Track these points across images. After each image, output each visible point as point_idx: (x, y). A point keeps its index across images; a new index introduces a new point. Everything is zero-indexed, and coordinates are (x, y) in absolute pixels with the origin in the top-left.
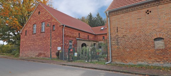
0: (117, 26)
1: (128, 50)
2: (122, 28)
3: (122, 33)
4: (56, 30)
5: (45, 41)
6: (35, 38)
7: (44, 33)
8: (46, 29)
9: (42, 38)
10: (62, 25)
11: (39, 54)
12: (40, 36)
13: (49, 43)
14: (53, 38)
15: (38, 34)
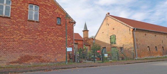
0: (137, 38)
1: (141, 51)
2: (138, 40)
3: (139, 42)
4: (64, 25)
5: (40, 36)
6: (6, 25)
7: (37, 24)
8: (43, 18)
9: (33, 31)
10: (74, 21)
11: (22, 58)
12: (26, 27)
13: (51, 41)
14: (58, 34)
15: (17, 20)
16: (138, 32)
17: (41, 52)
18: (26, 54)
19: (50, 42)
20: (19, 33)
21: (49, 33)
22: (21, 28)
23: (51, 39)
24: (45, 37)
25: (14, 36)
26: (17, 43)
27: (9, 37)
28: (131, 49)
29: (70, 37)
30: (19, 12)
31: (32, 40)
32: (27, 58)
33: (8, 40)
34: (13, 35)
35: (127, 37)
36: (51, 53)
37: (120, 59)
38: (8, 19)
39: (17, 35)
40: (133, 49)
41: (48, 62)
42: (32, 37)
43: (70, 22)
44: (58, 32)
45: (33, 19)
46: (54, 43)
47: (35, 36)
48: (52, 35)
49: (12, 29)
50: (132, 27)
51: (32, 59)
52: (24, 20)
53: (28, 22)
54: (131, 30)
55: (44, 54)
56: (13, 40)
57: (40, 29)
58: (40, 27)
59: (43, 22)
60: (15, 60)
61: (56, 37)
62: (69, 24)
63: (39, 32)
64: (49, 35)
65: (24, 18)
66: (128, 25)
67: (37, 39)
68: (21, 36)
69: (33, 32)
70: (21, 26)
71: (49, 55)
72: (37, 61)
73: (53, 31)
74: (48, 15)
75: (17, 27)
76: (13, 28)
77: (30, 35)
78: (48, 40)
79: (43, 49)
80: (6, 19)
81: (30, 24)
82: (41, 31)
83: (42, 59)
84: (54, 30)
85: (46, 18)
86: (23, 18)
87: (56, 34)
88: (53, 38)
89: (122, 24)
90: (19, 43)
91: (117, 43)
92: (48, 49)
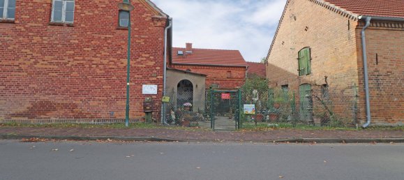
0: (376, 52)
1: (396, 99)
2: (384, 58)
3: (386, 68)
4: (136, 29)
5: (75, 58)
6: (6, 38)
7: (69, 30)
8: (83, 15)
9: (58, 46)
10: (165, 16)
11: (35, 106)
12: (44, 38)
13: (101, 70)
14: (119, 52)
15: (27, 26)
16: (385, 32)
17: (76, 94)
18: (42, 98)
19: (98, 71)
20: (31, 53)
21: (97, 49)
22: (35, 41)
23: (102, 64)
24: (86, 58)
25: (21, 60)
26: (26, 74)
27: (10, 62)
28: (349, 90)
29: (152, 58)
30: (31, 8)
31: (57, 67)
32: (46, 108)
33: (8, 68)
34: (18, 58)
35: (341, 51)
36: (100, 98)
37: (318, 121)
38: (10, 25)
39: (25, 58)
40: (355, 92)
41: (92, 117)
42: (56, 61)
43: (153, 19)
44: (119, 47)
45: (63, 20)
46: (107, 73)
47: (64, 58)
48: (103, 53)
49: (17, 47)
50: (355, 16)
51: (55, 109)
52: (41, 25)
53: (49, 27)
54: (354, 24)
55: (83, 98)
56: (17, 68)
57: (77, 41)
58: (76, 36)
59: (82, 25)
60: (21, 110)
61: (115, 60)
62: (152, 24)
63: (74, 49)
64: (98, 55)
65: (41, 19)
66: (343, 10)
67: (67, 65)
68: (34, 60)
69: (59, 49)
70: (34, 38)
71: (96, 103)
72: (66, 115)
73: (107, 45)
74: (97, 7)
75: (26, 40)
76: (20, 42)
77: (52, 57)
78: (93, 66)
79: (81, 87)
80: (7, 24)
81: (53, 33)
82: (78, 45)
83: (78, 110)
84: (109, 41)
85: (91, 14)
86: (39, 19)
87: (115, 51)
88: (105, 62)
89: (327, 11)
90: (30, 74)
91: (313, 71)
92: (93, 88)
